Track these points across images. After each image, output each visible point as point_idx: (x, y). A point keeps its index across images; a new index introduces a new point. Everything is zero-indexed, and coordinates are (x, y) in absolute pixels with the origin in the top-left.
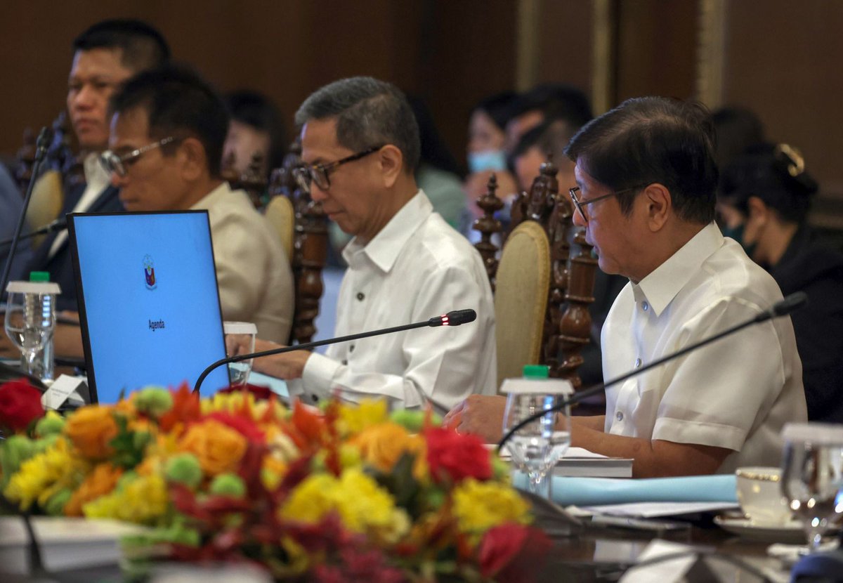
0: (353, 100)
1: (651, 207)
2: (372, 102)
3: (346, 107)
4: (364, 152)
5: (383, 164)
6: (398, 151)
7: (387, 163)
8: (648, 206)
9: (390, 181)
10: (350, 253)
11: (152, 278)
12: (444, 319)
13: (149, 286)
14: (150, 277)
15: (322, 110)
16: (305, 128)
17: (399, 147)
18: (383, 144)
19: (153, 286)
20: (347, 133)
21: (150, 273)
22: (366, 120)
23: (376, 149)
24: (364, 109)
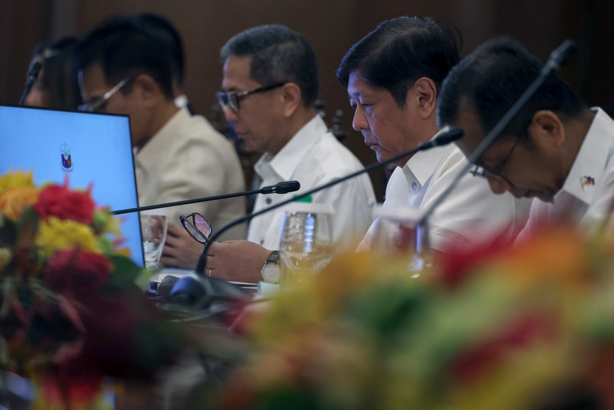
0: (267, 43)
1: (420, 99)
2: (282, 47)
3: (260, 48)
4: (270, 86)
5: (285, 98)
6: (298, 88)
7: (288, 97)
8: (418, 98)
9: (289, 112)
10: (260, 167)
11: (69, 162)
12: (273, 188)
13: (65, 168)
14: (66, 161)
15: (242, 49)
16: (228, 61)
17: (300, 87)
18: (287, 82)
19: (69, 169)
20: (259, 70)
21: (66, 158)
22: (275, 62)
23: (281, 85)
24: (275, 52)
